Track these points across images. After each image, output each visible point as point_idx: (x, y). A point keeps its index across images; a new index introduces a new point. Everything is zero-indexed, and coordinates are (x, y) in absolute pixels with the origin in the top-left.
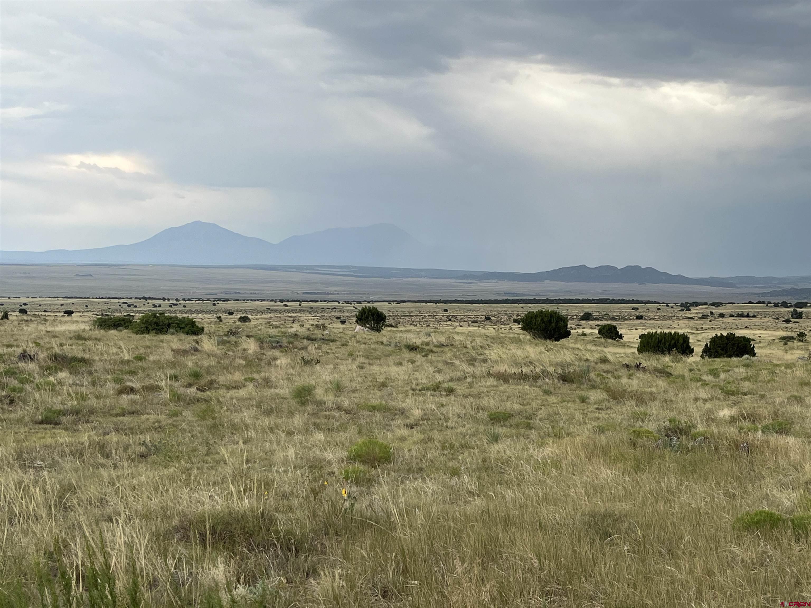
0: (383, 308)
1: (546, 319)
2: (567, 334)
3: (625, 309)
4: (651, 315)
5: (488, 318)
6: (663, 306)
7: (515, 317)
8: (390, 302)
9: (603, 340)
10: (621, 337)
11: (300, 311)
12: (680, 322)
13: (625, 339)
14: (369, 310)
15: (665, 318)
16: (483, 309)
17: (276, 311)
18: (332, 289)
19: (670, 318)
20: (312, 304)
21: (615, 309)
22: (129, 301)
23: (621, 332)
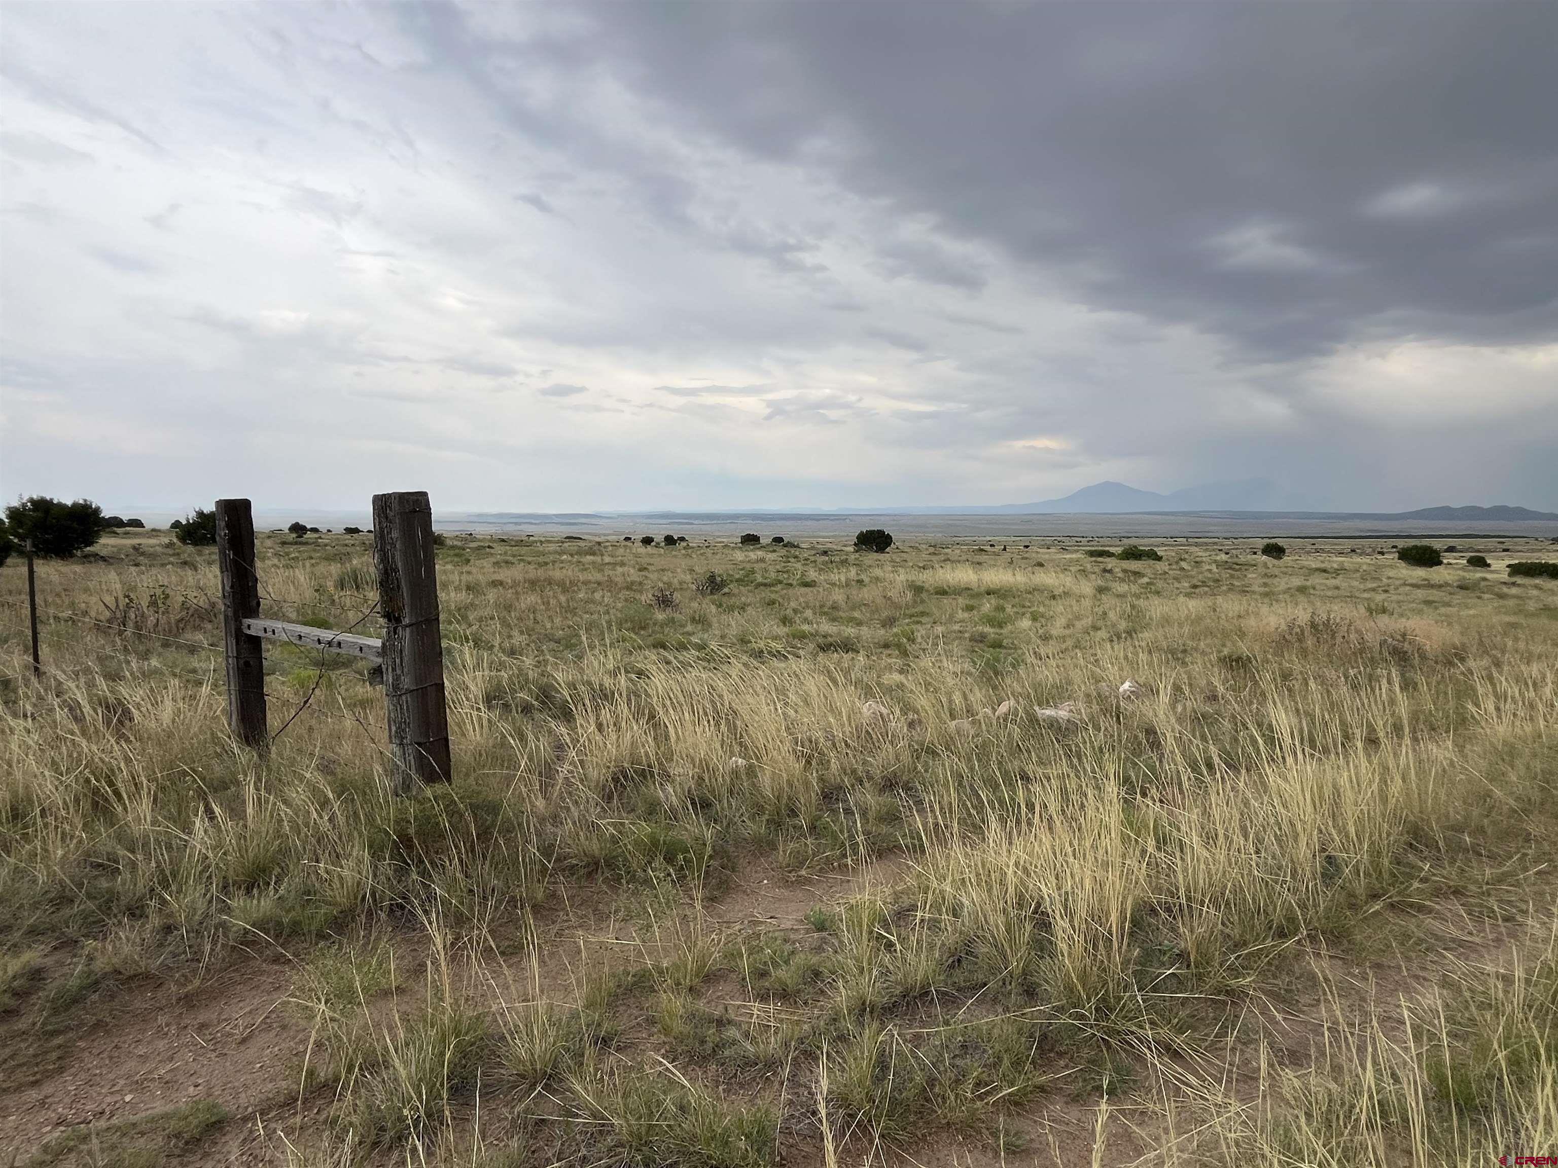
0: (1280, 542)
1: (1420, 551)
2: (1440, 563)
3: (1491, 543)
4: (1520, 548)
5: (1353, 551)
6: (1532, 541)
7: (1380, 550)
8: (1262, 538)
9: (1471, 568)
10: (1489, 565)
11: (1188, 545)
12: (1550, 554)
13: (1492, 568)
14: (1273, 545)
15: (1533, 551)
16: (1348, 544)
17: (1169, 545)
18: (1212, 528)
19: (1540, 550)
20: (1196, 540)
21: (1480, 543)
22: (1059, 539)
23: (1488, 561)
